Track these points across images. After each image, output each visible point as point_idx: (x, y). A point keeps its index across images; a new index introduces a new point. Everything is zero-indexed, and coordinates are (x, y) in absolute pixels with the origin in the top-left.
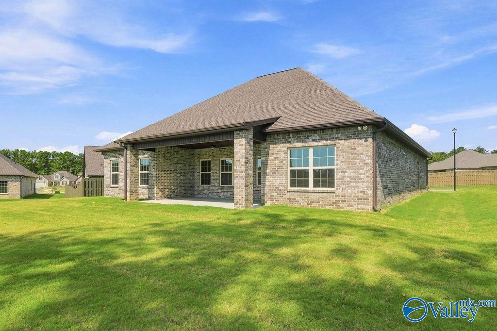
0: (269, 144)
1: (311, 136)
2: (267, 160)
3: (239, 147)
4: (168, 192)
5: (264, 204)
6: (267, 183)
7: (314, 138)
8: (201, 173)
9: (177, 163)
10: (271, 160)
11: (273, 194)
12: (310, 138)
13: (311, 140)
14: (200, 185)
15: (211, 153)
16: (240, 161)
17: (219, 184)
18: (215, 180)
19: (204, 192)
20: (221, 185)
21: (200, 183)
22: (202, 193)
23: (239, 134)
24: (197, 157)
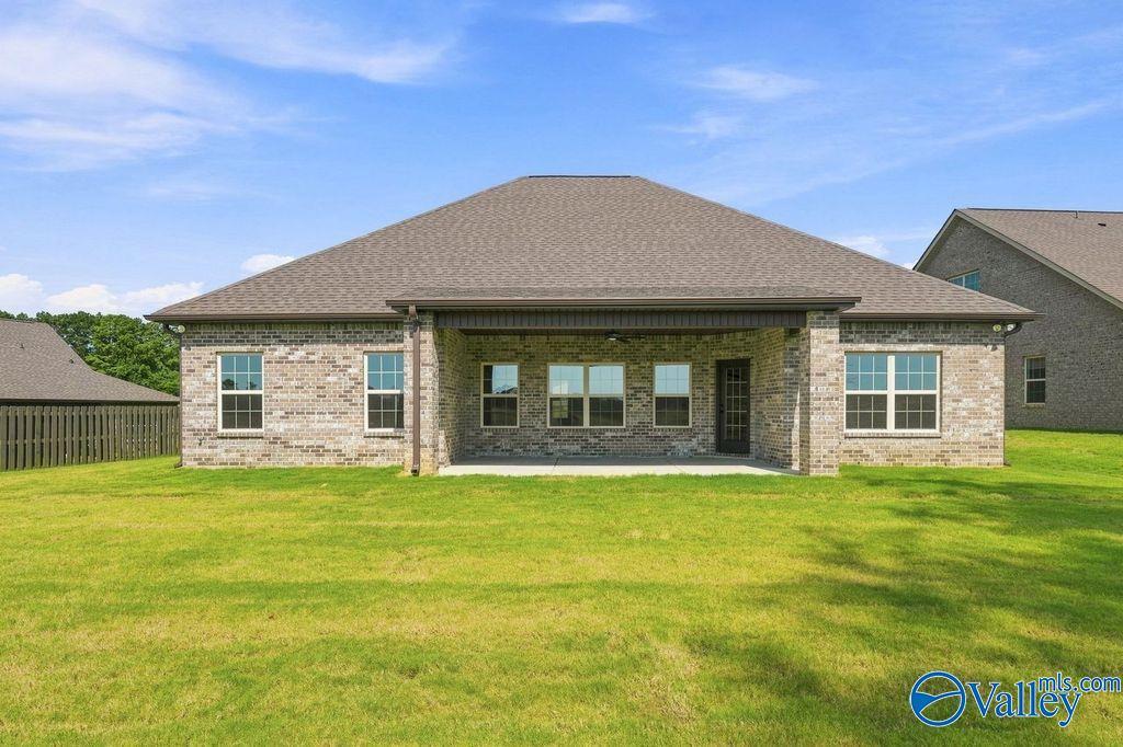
3: (824, 346)
5: (790, 464)
7: (900, 336)
8: (482, 396)
12: (893, 335)
14: (482, 426)
15: (521, 347)
16: (825, 375)
17: (545, 423)
18: (534, 414)
19: (499, 444)
20: (549, 427)
21: (482, 423)
22: (491, 447)
23: (824, 318)
24: (472, 357)
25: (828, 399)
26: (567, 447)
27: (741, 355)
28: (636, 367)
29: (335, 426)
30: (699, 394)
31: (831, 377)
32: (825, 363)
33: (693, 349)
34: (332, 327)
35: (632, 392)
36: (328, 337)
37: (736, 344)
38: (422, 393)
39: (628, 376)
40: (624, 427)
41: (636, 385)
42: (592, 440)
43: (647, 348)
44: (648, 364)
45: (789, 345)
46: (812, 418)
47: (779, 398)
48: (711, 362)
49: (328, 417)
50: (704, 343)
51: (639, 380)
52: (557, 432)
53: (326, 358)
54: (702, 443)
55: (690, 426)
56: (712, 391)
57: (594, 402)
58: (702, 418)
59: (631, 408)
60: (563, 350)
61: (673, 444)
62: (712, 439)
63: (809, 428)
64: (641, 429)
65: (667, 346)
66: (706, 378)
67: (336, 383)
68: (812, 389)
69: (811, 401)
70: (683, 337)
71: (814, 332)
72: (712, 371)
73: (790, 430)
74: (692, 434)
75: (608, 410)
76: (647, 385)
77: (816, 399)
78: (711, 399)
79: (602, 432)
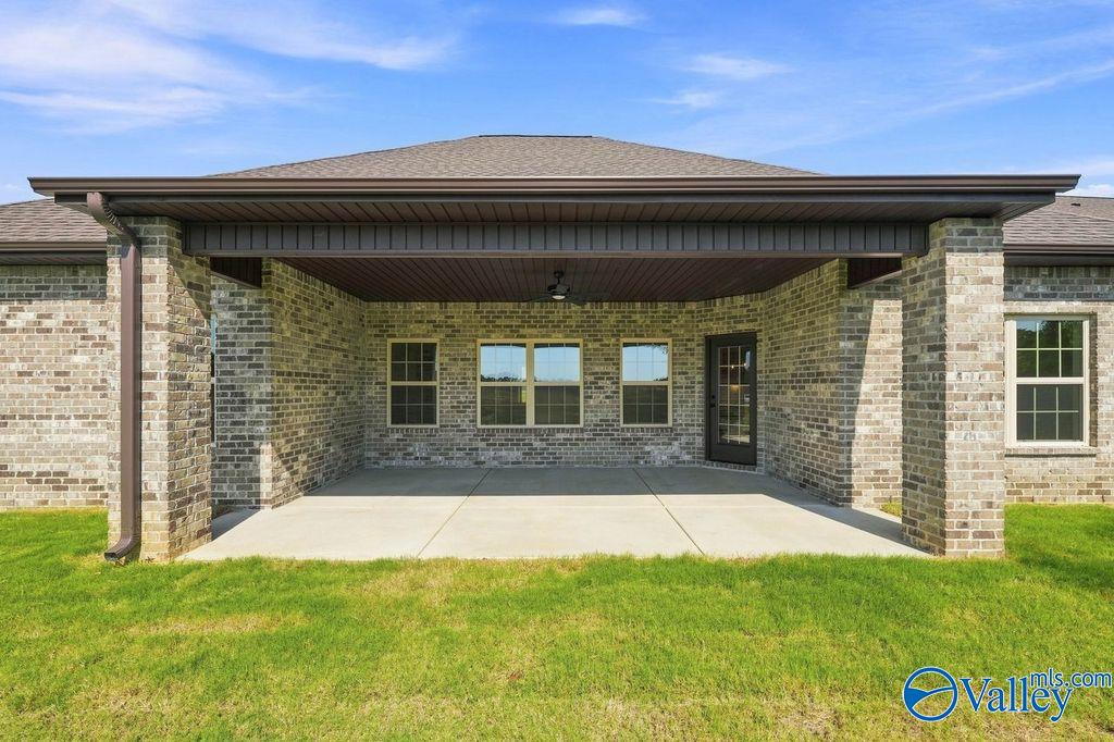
0: (868, 296)
1: (1020, 282)
2: (862, 350)
3: (973, 290)
4: (305, 463)
5: (849, 500)
6: (862, 429)
7: (1028, 289)
8: (390, 383)
9: (328, 346)
10: (876, 352)
11: (884, 465)
12: (1017, 287)
13: (1020, 296)
14: (389, 424)
15: (442, 318)
16: (975, 348)
17: (474, 421)
18: (460, 408)
19: (411, 449)
20: (479, 426)
21: (389, 419)
22: (400, 454)
23: (973, 233)
24: (376, 331)
25: (982, 397)
26: (504, 453)
27: (742, 327)
28: (597, 345)
29: (86, 438)
30: (681, 380)
31: (988, 354)
32: (976, 324)
33: (674, 321)
34: (82, 272)
35: (590, 378)
36: (74, 288)
37: (734, 312)
38: (147, 386)
39: (586, 359)
40: (581, 425)
41: (597, 369)
42: (537, 444)
43: (612, 319)
44: (613, 340)
45: (846, 302)
46: (951, 436)
47: (823, 390)
48: (698, 338)
49: (74, 423)
50: (687, 312)
51: (602, 364)
52: (491, 433)
53: (71, 323)
54: (687, 447)
55: (670, 424)
56: (699, 378)
57: (541, 391)
58: (686, 412)
59: (591, 402)
60: (498, 322)
61: (647, 448)
62: (700, 441)
63: (944, 456)
64: (603, 429)
65: (637, 317)
66: (691, 359)
67: (88, 367)
68: (950, 377)
69: (948, 402)
70: (660, 305)
71: (953, 260)
72: (700, 351)
73: (849, 444)
74: (674, 436)
75: (558, 401)
76: (611, 369)
77: (957, 398)
78: (698, 388)
79: (551, 432)
